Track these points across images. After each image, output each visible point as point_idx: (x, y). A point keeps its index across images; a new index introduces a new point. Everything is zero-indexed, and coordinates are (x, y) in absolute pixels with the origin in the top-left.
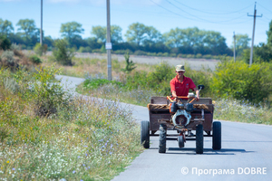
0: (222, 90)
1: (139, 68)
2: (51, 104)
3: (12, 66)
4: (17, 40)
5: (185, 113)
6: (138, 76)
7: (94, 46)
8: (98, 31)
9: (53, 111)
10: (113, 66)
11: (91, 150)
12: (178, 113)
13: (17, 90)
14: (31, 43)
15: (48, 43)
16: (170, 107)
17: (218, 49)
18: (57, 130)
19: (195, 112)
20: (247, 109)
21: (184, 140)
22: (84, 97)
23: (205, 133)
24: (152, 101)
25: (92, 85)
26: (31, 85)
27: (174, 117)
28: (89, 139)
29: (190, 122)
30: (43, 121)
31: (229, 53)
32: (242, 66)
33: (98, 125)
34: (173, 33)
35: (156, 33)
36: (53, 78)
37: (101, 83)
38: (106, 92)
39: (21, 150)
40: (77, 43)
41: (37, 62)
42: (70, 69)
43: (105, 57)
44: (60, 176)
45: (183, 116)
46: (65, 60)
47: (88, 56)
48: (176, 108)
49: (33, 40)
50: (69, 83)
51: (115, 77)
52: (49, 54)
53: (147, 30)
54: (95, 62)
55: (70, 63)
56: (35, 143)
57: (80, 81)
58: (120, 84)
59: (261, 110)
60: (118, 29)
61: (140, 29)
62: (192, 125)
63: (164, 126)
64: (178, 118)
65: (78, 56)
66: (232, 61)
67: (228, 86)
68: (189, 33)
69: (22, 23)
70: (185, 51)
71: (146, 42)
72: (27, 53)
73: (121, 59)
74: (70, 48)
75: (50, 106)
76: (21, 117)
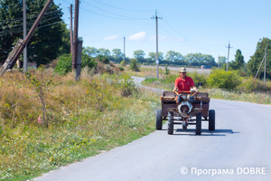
0: (213, 84)
1: (172, 73)
2: (129, 90)
3: (110, 72)
4: (112, 59)
5: (188, 104)
6: (172, 77)
7: (150, 62)
8: (152, 55)
9: (130, 94)
10: (159, 72)
11: (148, 113)
12: (183, 104)
13: (112, 84)
14: (119, 60)
15: (127, 61)
16: (177, 99)
17: (210, 64)
18: (132, 104)
19: (195, 102)
20: (225, 93)
21: (187, 124)
22: (146, 87)
23: (203, 118)
24: (164, 95)
25: (149, 81)
26: (120, 81)
27: (179, 107)
28: (147, 108)
29: (192, 111)
30: (125, 99)
31: (216, 65)
32: (223, 72)
33: (152, 101)
34: (189, 56)
35: (180, 56)
36: (130, 78)
37: (153, 80)
38: (156, 84)
39: (114, 113)
40: (142, 60)
41: (122, 70)
42: (138, 73)
43: (155, 67)
44: (134, 126)
45: (186, 106)
46: (136, 69)
47: (147, 67)
48: (181, 100)
49: (120, 59)
50: (138, 80)
51: (160, 77)
52: (128, 66)
53: (176, 54)
54: (151, 70)
55: (138, 71)
56: (122, 109)
57: (143, 79)
58: (162, 81)
59: (232, 94)
60: (162, 53)
61: (172, 54)
62: (193, 113)
63: (172, 113)
64: (182, 107)
65: (142, 67)
66: (217, 69)
67: (216, 82)
68: (196, 56)
69: (114, 50)
70: (195, 65)
71: (176, 60)
72: (117, 65)
73: (163, 68)
74: (138, 63)
75: (128, 91)
76: (114, 97)
